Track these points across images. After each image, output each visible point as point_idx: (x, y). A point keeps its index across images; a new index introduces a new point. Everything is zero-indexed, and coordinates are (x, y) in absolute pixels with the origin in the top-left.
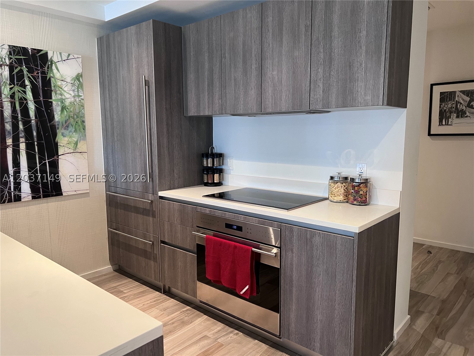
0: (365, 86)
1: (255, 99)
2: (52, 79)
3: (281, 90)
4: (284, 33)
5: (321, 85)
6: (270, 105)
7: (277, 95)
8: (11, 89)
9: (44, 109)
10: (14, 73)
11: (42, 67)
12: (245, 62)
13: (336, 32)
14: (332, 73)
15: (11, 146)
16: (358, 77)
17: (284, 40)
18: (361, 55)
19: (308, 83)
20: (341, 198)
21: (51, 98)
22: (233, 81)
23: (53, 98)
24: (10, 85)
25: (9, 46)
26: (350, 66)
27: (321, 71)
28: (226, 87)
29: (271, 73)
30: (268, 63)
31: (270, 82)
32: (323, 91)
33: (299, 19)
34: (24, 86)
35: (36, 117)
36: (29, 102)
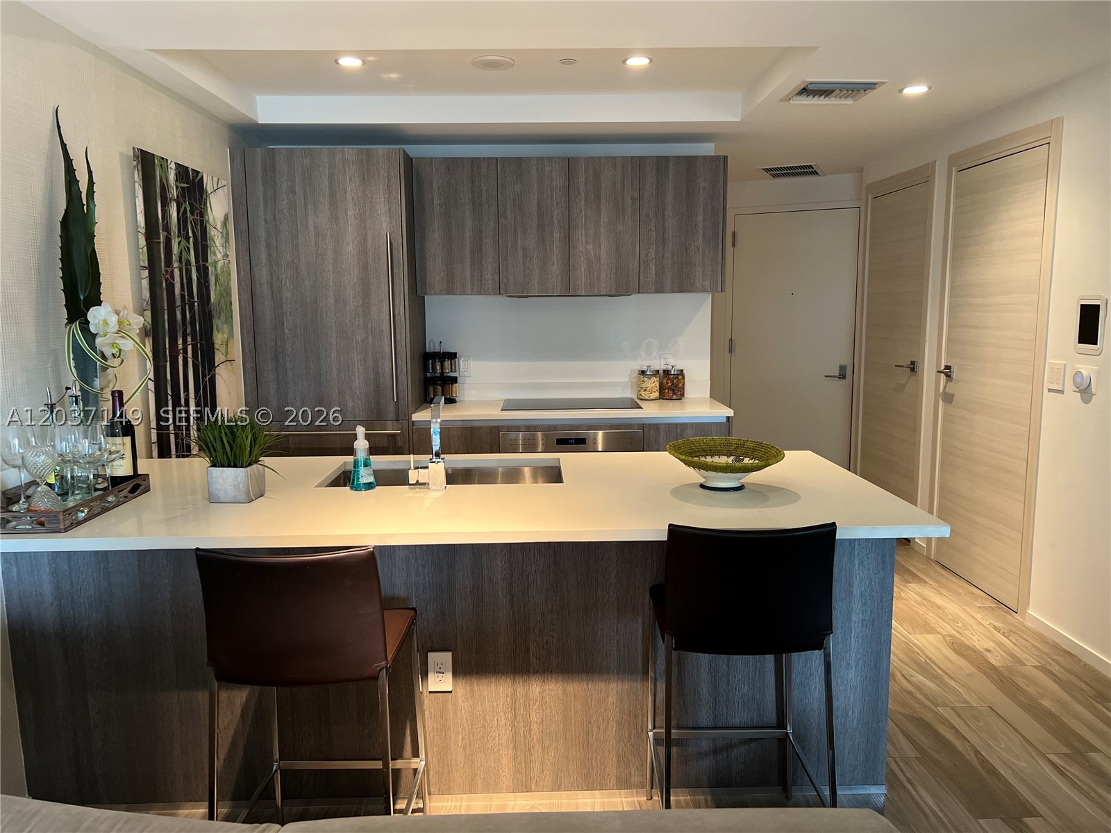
0: (704, 271)
1: (560, 277)
2: (208, 225)
3: (600, 269)
4: (602, 200)
5: (653, 267)
6: (583, 286)
7: (593, 274)
8: (179, 243)
9: (203, 282)
10: (181, 214)
11: (200, 204)
12: (541, 228)
13: (669, 211)
14: (666, 254)
15: (181, 352)
16: (695, 261)
17: (603, 208)
18: (698, 239)
19: (637, 262)
20: (657, 394)
21: (207, 262)
22: (520, 250)
23: (209, 261)
24: (178, 237)
25: (176, 163)
26: (686, 250)
27: (652, 250)
28: (507, 257)
29: (584, 246)
30: (580, 236)
31: (582, 258)
32: (656, 274)
33: (624, 188)
34: (187, 239)
35: (198, 299)
36: (193, 268)
